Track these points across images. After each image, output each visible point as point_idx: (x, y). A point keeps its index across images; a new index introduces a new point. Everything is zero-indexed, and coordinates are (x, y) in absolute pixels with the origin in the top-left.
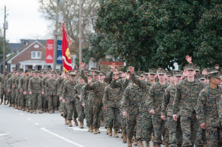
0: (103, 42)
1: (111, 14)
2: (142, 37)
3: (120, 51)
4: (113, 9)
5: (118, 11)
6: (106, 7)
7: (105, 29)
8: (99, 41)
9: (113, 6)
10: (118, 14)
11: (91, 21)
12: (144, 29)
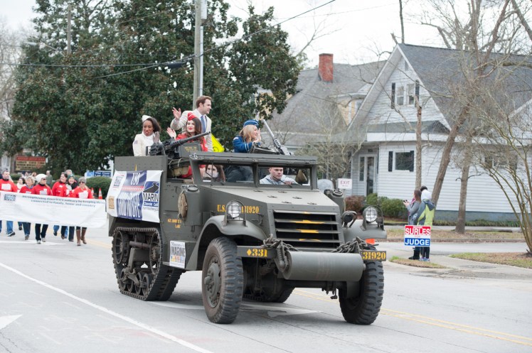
0: (20, 132)
1: (32, 98)
2: (70, 127)
3: (43, 144)
4: (35, 91)
5: (41, 94)
6: (25, 90)
7: (24, 116)
8: (16, 131)
9: (35, 88)
10: (41, 98)
11: (5, 105)
12: (73, 118)
